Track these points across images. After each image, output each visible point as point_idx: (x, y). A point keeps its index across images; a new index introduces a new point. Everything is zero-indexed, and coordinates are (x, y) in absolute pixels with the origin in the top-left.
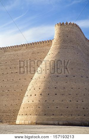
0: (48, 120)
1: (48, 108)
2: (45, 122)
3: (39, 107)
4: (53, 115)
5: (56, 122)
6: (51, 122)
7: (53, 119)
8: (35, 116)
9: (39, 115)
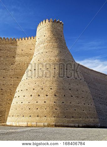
0: (68, 122)
1: (67, 110)
2: (66, 124)
3: (56, 109)
4: (73, 117)
5: (77, 125)
6: (72, 125)
7: (73, 121)
8: (54, 118)
9: (58, 117)
